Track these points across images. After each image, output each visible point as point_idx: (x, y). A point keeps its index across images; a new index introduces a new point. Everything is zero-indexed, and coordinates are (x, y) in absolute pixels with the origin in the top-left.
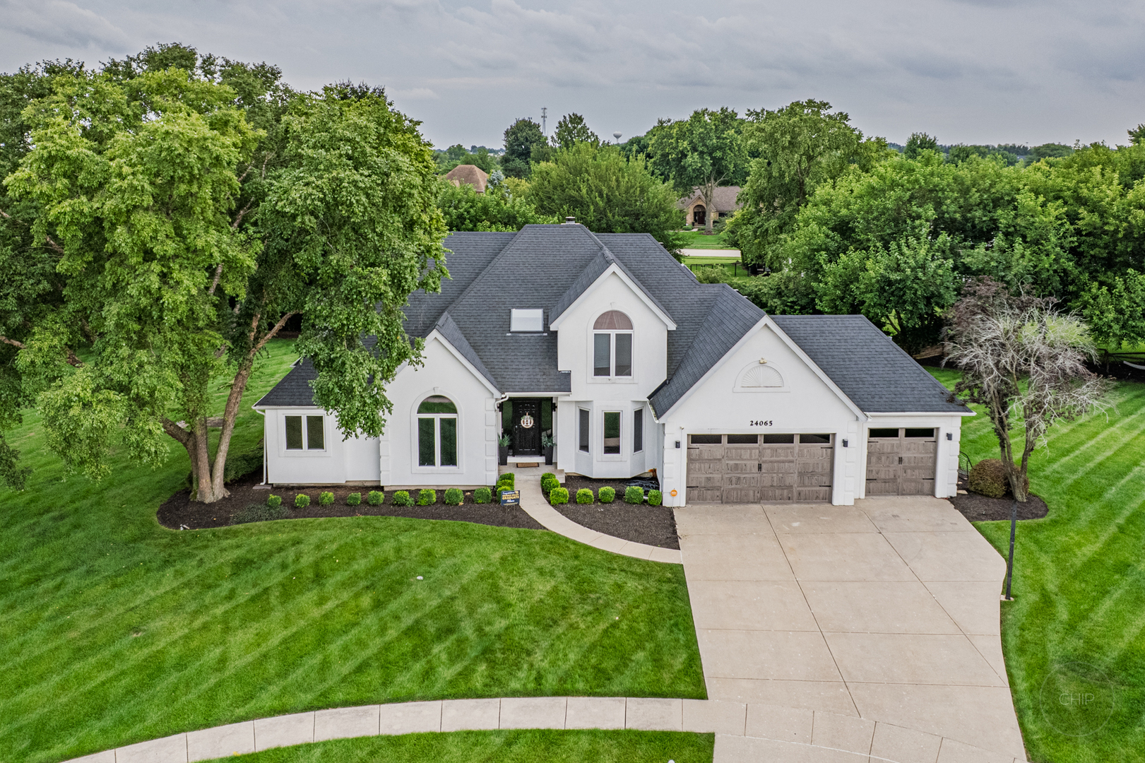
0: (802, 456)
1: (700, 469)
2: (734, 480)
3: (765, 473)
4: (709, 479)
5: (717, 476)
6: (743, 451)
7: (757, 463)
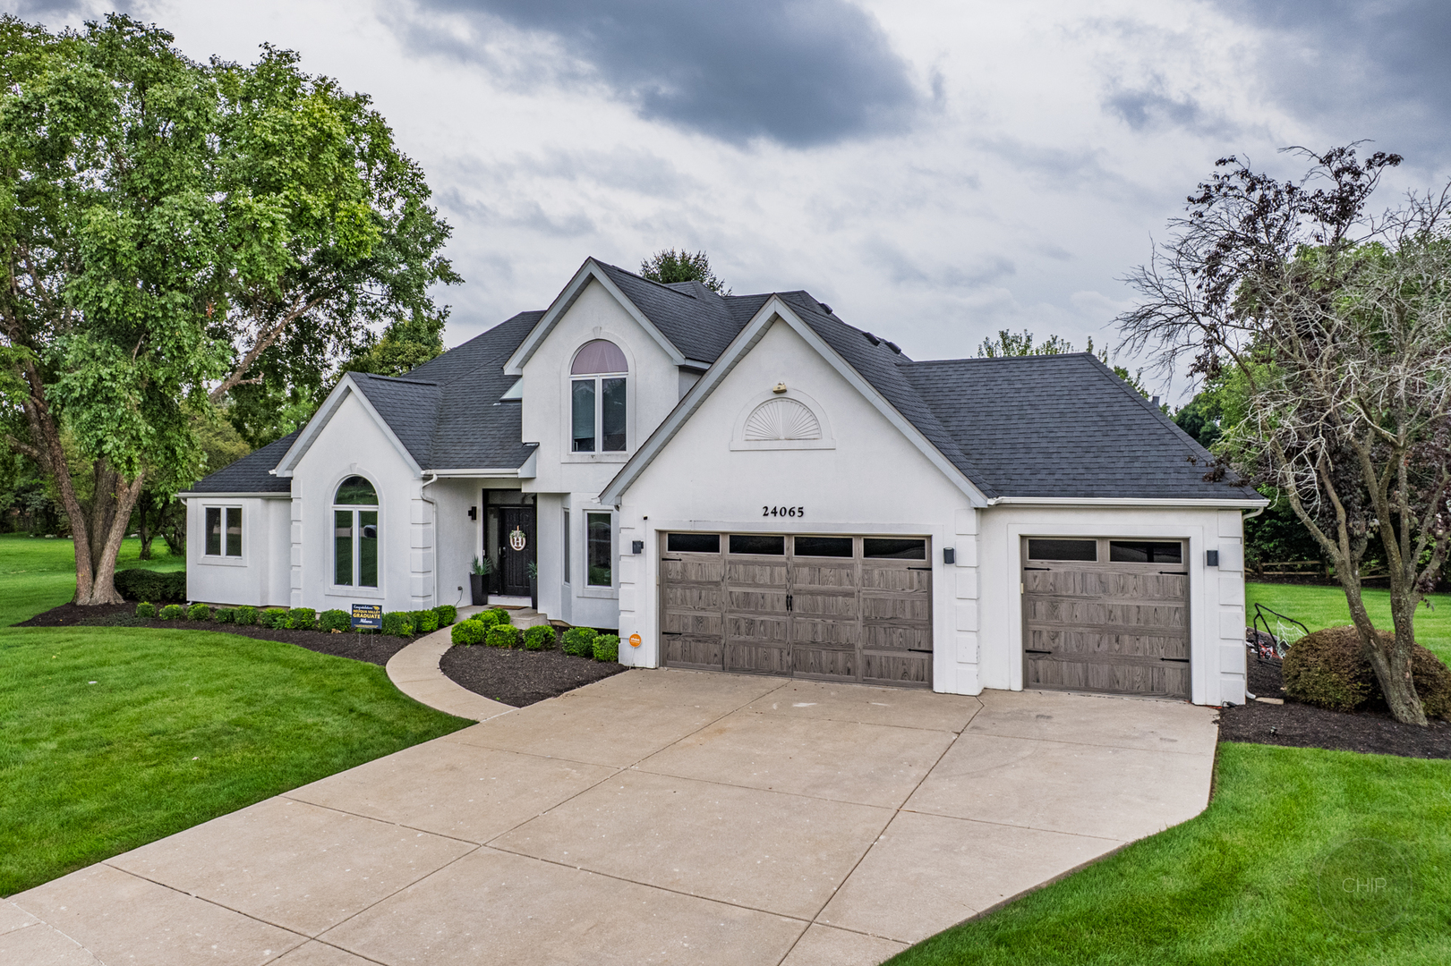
0: (871, 584)
1: (684, 600)
2: (743, 625)
3: (801, 615)
4: (699, 620)
5: (713, 616)
6: (757, 569)
7: (783, 593)
